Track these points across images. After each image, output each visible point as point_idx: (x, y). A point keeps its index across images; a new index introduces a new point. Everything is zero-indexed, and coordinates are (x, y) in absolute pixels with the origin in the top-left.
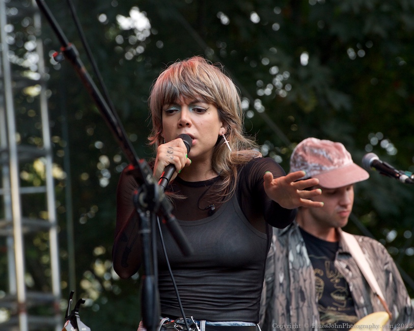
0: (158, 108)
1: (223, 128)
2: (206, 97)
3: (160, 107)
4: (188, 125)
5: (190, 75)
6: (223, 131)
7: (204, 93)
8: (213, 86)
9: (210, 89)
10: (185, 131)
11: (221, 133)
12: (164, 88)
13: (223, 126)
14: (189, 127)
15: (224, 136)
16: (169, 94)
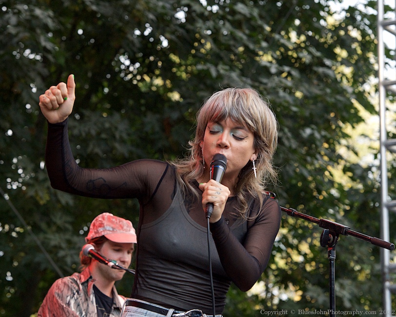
0: (204, 123)
1: (254, 155)
2: (250, 125)
3: (206, 122)
4: (226, 147)
5: (244, 104)
6: (254, 157)
7: (250, 122)
8: (258, 119)
9: (255, 121)
10: (222, 151)
11: (252, 159)
12: (214, 108)
13: (255, 153)
14: (227, 149)
15: (254, 163)
16: (217, 114)
